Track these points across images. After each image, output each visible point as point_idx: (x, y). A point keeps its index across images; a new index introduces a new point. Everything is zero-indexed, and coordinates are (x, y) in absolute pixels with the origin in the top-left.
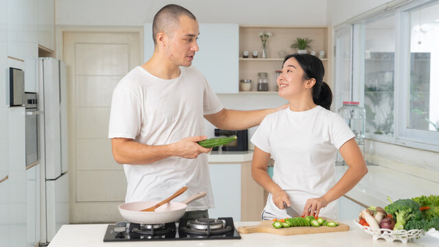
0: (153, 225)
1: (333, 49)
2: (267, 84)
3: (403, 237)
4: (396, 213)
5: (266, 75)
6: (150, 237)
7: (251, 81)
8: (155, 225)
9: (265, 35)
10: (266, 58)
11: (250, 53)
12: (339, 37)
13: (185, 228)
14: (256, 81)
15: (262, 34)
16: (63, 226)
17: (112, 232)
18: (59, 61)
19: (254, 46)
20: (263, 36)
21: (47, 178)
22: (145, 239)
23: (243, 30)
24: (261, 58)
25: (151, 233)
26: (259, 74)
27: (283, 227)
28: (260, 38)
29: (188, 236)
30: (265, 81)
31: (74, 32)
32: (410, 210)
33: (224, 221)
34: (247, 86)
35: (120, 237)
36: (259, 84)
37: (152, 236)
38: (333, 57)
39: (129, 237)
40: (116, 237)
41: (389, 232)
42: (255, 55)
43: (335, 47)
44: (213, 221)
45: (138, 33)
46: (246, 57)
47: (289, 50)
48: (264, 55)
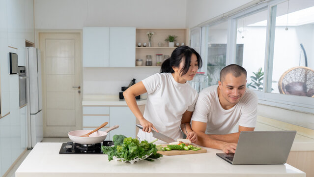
0: (87, 145)
2: (151, 62)
5: (151, 56)
6: (85, 152)
7: (142, 60)
8: (89, 144)
9: (151, 34)
10: (151, 47)
11: (142, 44)
12: (193, 35)
14: (145, 60)
15: (148, 33)
17: (64, 148)
18: (37, 49)
19: (145, 40)
21: (31, 113)
22: (83, 153)
23: (138, 31)
24: (148, 47)
25: (86, 149)
26: (147, 56)
28: (148, 36)
30: (150, 60)
34: (140, 63)
35: (69, 151)
36: (147, 62)
37: (87, 151)
39: (74, 151)
40: (67, 151)
42: (145, 45)
45: (79, 33)
46: (140, 46)
47: (164, 42)
48: (150, 45)
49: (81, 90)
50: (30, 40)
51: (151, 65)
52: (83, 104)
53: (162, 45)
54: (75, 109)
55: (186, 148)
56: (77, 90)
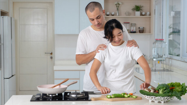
1: (154, 11)
3: (162, 100)
4: (159, 90)
6: (51, 100)
8: (53, 94)
9: (118, 4)
10: (119, 15)
11: (110, 13)
12: (157, 5)
13: (67, 96)
15: (116, 3)
16: (13, 96)
17: (34, 98)
18: (11, 18)
21: (5, 78)
24: (116, 15)
25: (51, 98)
27: (111, 98)
28: (116, 5)
29: (68, 100)
31: (19, 2)
32: (165, 88)
33: (84, 93)
37: (52, 99)
38: (154, 15)
39: (41, 100)
40: (36, 100)
41: (155, 98)
42: (113, 14)
43: (155, 10)
44: (79, 93)
45: (52, 3)
46: (108, 15)
47: (131, 11)
48: (117, 14)
49: (53, 56)
50: (5, 10)
52: (54, 69)
53: (129, 14)
54: (47, 74)
55: (126, 96)
56: (49, 56)
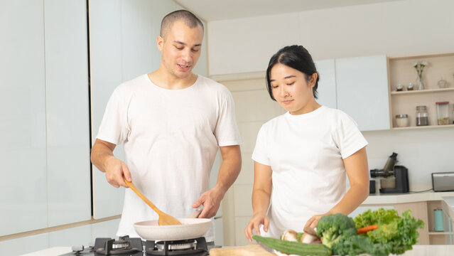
2: (427, 118)
5: (425, 109)
7: (407, 116)
9: (421, 65)
10: (424, 89)
11: (403, 86)
14: (413, 116)
15: (416, 64)
19: (407, 76)
20: (419, 66)
23: (391, 62)
26: (418, 108)
28: (415, 68)
30: (425, 115)
33: (196, 242)
34: (402, 121)
36: (417, 119)
42: (410, 87)
47: (451, 79)
48: (420, 87)
51: (427, 125)
53: (446, 84)
